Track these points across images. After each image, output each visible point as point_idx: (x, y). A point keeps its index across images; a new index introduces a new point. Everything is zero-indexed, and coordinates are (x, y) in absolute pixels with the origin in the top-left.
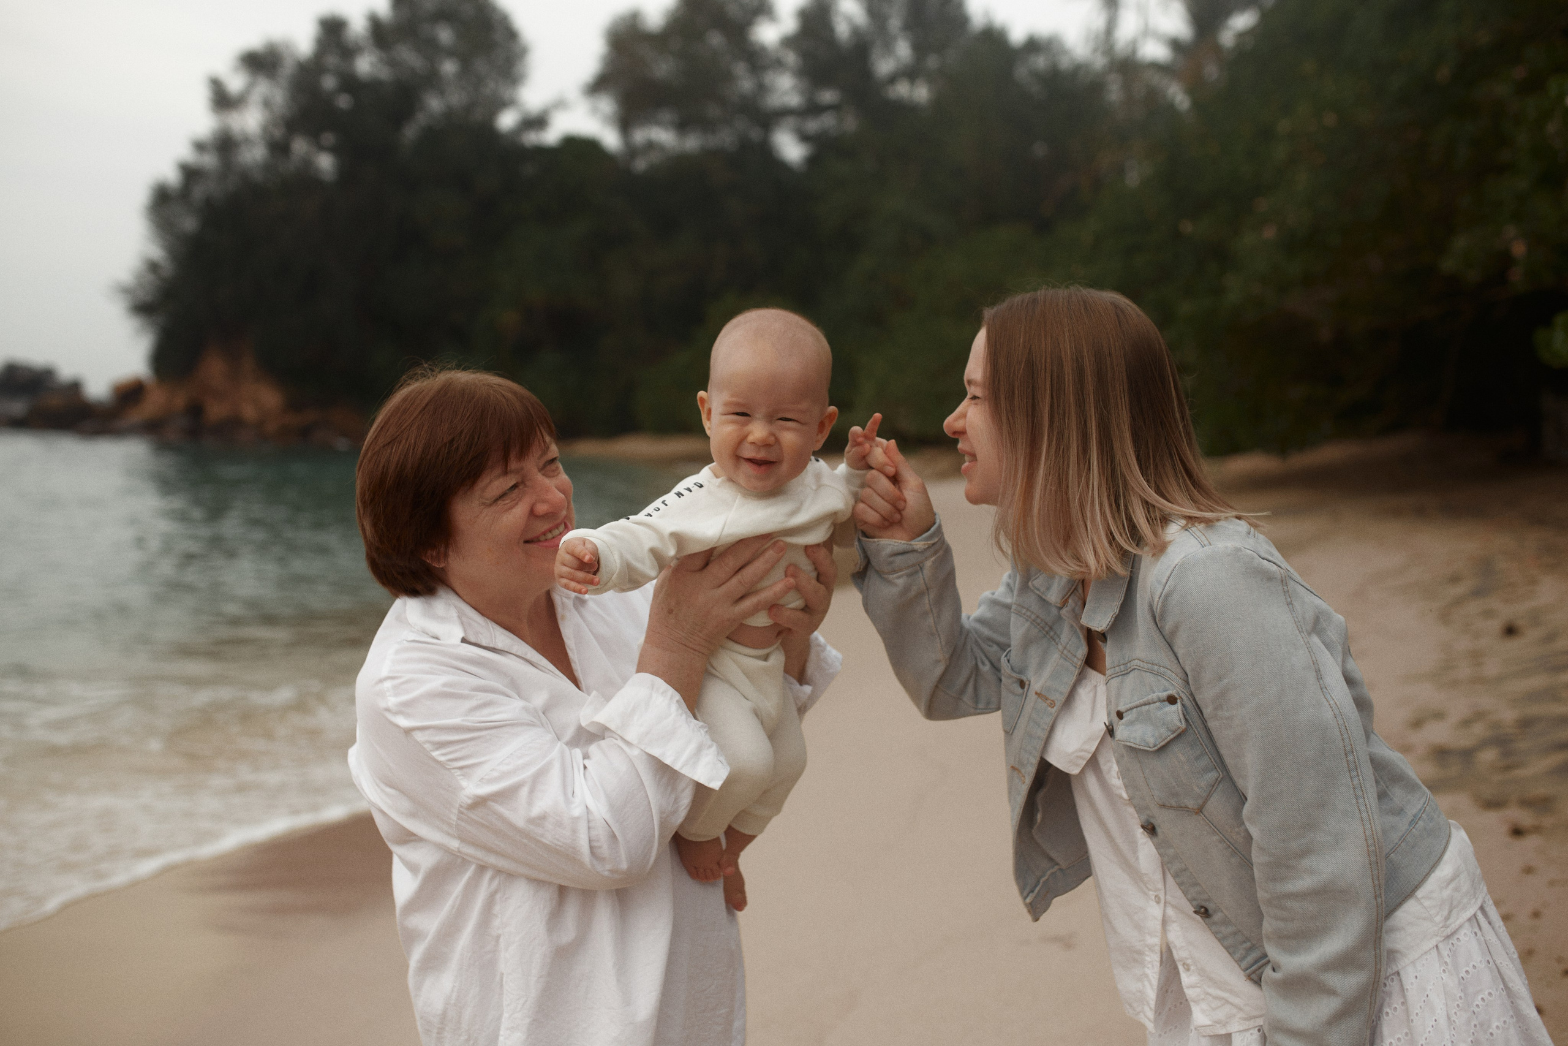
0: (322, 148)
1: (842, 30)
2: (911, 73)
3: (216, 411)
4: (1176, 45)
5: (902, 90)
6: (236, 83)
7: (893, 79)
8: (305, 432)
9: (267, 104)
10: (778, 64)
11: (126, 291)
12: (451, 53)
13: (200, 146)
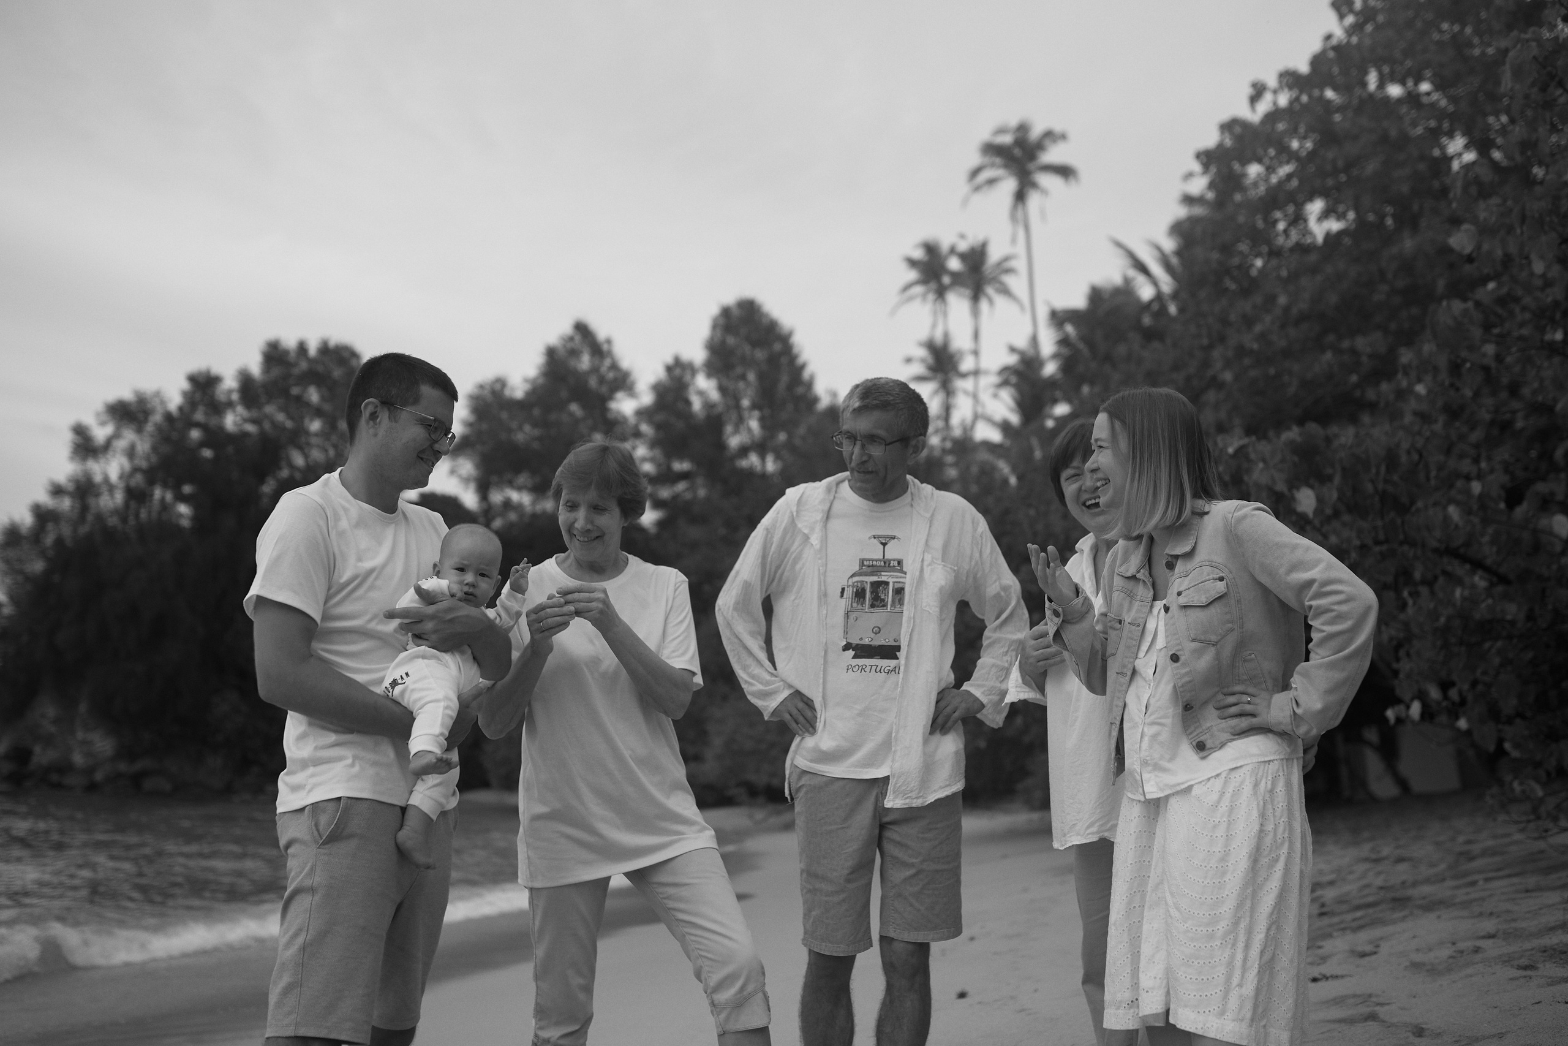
0: (181, 498)
1: (697, 404)
2: (761, 448)
3: (42, 756)
4: (1005, 427)
5: (753, 460)
6: (101, 433)
7: (744, 451)
8: (137, 780)
9: (131, 453)
10: (637, 434)
12: (318, 413)
13: (57, 491)
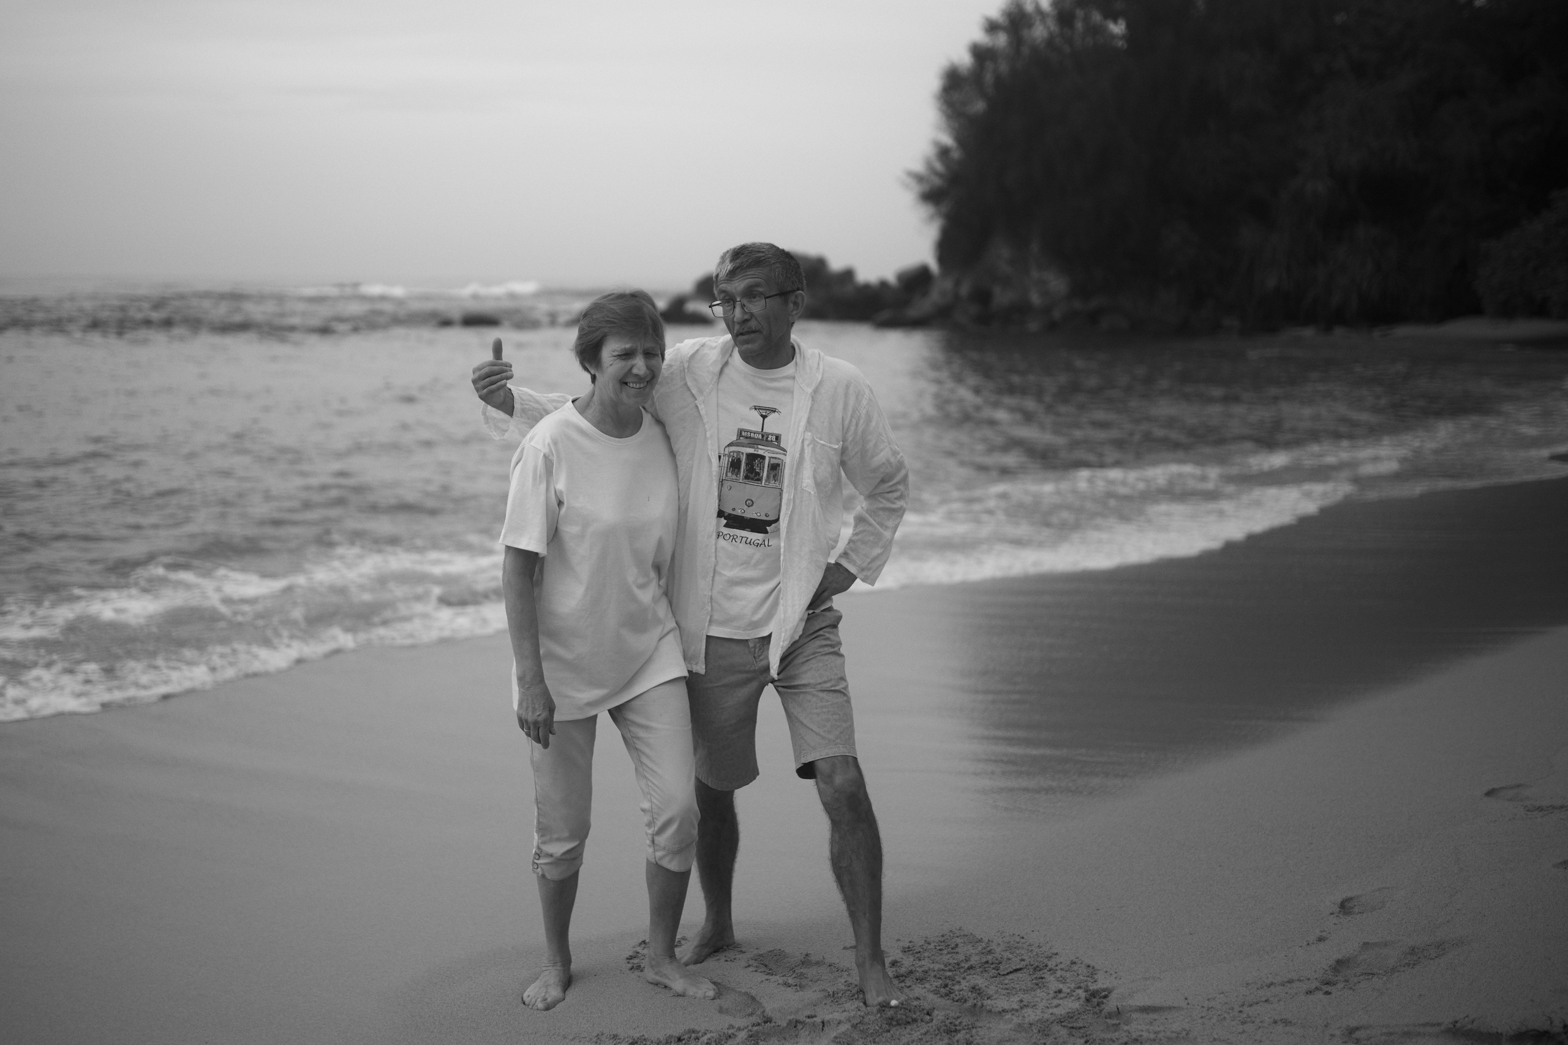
0: (1114, 16)
3: (1002, 297)
8: (1093, 318)
11: (919, 178)
13: (992, 27)
